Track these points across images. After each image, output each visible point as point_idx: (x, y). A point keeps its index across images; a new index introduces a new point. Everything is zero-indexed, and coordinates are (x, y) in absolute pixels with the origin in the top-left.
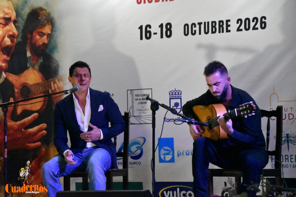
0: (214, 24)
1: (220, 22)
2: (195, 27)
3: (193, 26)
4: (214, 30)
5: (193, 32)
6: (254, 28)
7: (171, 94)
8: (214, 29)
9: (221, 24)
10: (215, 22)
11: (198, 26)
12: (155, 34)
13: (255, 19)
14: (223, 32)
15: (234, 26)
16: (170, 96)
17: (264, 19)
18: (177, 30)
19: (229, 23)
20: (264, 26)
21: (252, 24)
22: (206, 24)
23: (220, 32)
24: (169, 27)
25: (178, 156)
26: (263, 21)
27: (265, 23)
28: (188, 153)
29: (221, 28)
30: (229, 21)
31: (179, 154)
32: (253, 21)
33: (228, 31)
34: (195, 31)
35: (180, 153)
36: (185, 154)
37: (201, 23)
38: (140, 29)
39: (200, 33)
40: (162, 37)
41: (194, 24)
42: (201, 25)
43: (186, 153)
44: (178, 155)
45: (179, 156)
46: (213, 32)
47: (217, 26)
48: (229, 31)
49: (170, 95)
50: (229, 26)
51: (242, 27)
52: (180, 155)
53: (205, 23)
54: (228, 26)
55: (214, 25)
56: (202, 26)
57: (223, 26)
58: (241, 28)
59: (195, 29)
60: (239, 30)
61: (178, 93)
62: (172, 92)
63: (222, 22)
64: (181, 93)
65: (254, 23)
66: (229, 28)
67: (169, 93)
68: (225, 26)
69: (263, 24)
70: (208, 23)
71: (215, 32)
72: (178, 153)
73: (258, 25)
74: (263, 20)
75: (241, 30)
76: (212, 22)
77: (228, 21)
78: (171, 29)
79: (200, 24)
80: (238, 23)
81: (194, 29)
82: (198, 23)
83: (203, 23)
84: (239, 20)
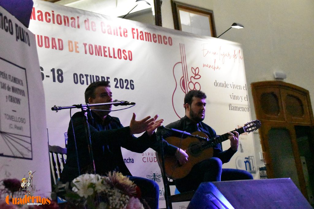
1: (102, 77)
2: (83, 77)
5: (82, 82)
6: (127, 88)
7: (66, 135)
9: (103, 79)
10: (98, 77)
11: (85, 77)
12: (48, 76)
13: (127, 81)
15: (112, 83)
17: (133, 82)
18: (68, 78)
19: (109, 80)
20: (132, 87)
21: (125, 84)
24: (60, 73)
27: (133, 85)
30: (109, 78)
32: (125, 82)
34: (83, 81)
39: (87, 84)
41: (82, 75)
51: (119, 85)
53: (91, 76)
55: (98, 79)
56: (89, 78)
60: (116, 87)
63: (104, 77)
65: (126, 84)
70: (93, 76)
73: (129, 86)
75: (118, 87)
76: (96, 77)
78: (63, 75)
79: (87, 76)
80: (115, 81)
81: (82, 79)
82: (86, 75)
83: (89, 76)
84: (115, 79)
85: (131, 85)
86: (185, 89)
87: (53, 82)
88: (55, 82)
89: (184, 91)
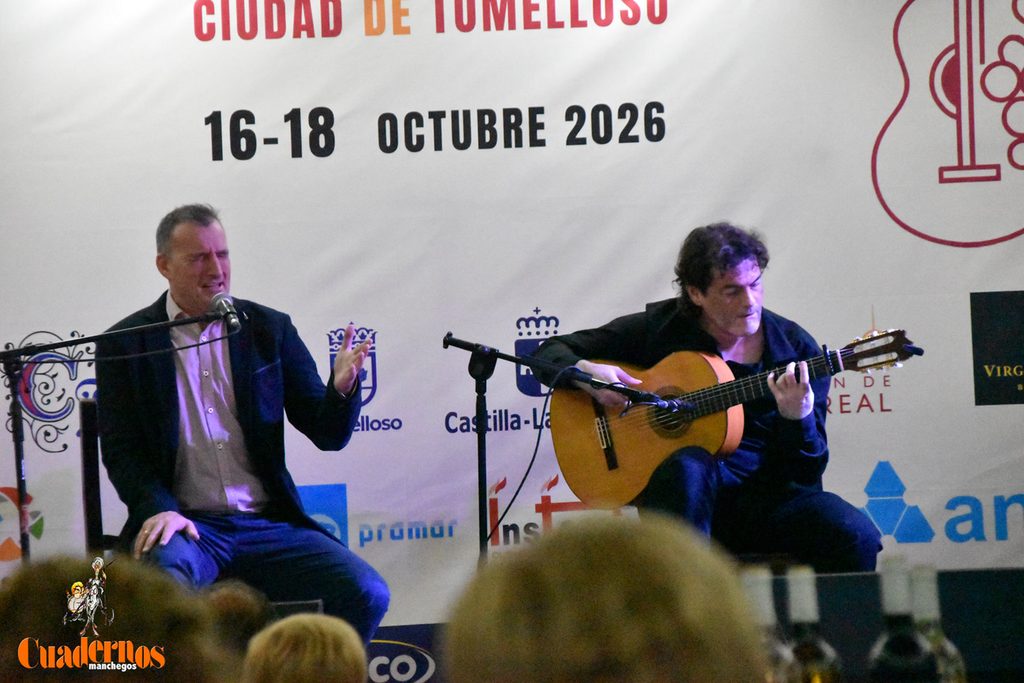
0: (487, 118)
1: (507, 113)
2: (420, 124)
3: (414, 122)
4: (488, 139)
5: (414, 142)
6: (625, 138)
7: (336, 340)
8: (487, 133)
9: (513, 119)
10: (491, 113)
11: (429, 123)
12: (271, 141)
13: (628, 109)
14: (519, 144)
15: (556, 128)
16: (333, 347)
17: (658, 112)
18: (355, 134)
19: (540, 118)
20: (656, 130)
21: (619, 125)
22: (460, 119)
23: (508, 144)
24: (321, 120)
25: (362, 545)
26: (653, 117)
27: (660, 123)
28: (397, 533)
29: (513, 132)
30: (541, 110)
31: (366, 535)
32: (622, 115)
33: (536, 142)
34: (421, 138)
35: (371, 533)
36: (386, 534)
37: (442, 114)
38: (210, 125)
39: (438, 146)
40: (297, 152)
41: (414, 117)
42: (443, 120)
43: (392, 532)
44: (363, 541)
45: (366, 544)
46: (483, 145)
47: (499, 126)
48: (542, 143)
49: (331, 344)
50: (541, 126)
51: (586, 131)
52: (370, 539)
53: (455, 114)
54: (535, 126)
55: (487, 121)
56: (446, 124)
57: (521, 127)
58: (579, 135)
59: (419, 133)
60: (573, 140)
61: (363, 337)
62: (338, 334)
63: (517, 112)
64: (373, 337)
65: (625, 122)
66: (540, 135)
67: (327, 338)
68: (525, 127)
69: (655, 127)
70: (467, 114)
71: (492, 144)
72: (362, 534)
73: (639, 129)
74: (655, 114)
75: (582, 142)
76: (481, 113)
77: (535, 111)
78: (333, 129)
79: (437, 116)
80: (569, 117)
81: (416, 131)
82: (432, 115)
83: (449, 115)
84: (574, 111)
85: (649, 121)
86: (956, 101)
87: (293, 156)
88: (300, 156)
89: (952, 109)
